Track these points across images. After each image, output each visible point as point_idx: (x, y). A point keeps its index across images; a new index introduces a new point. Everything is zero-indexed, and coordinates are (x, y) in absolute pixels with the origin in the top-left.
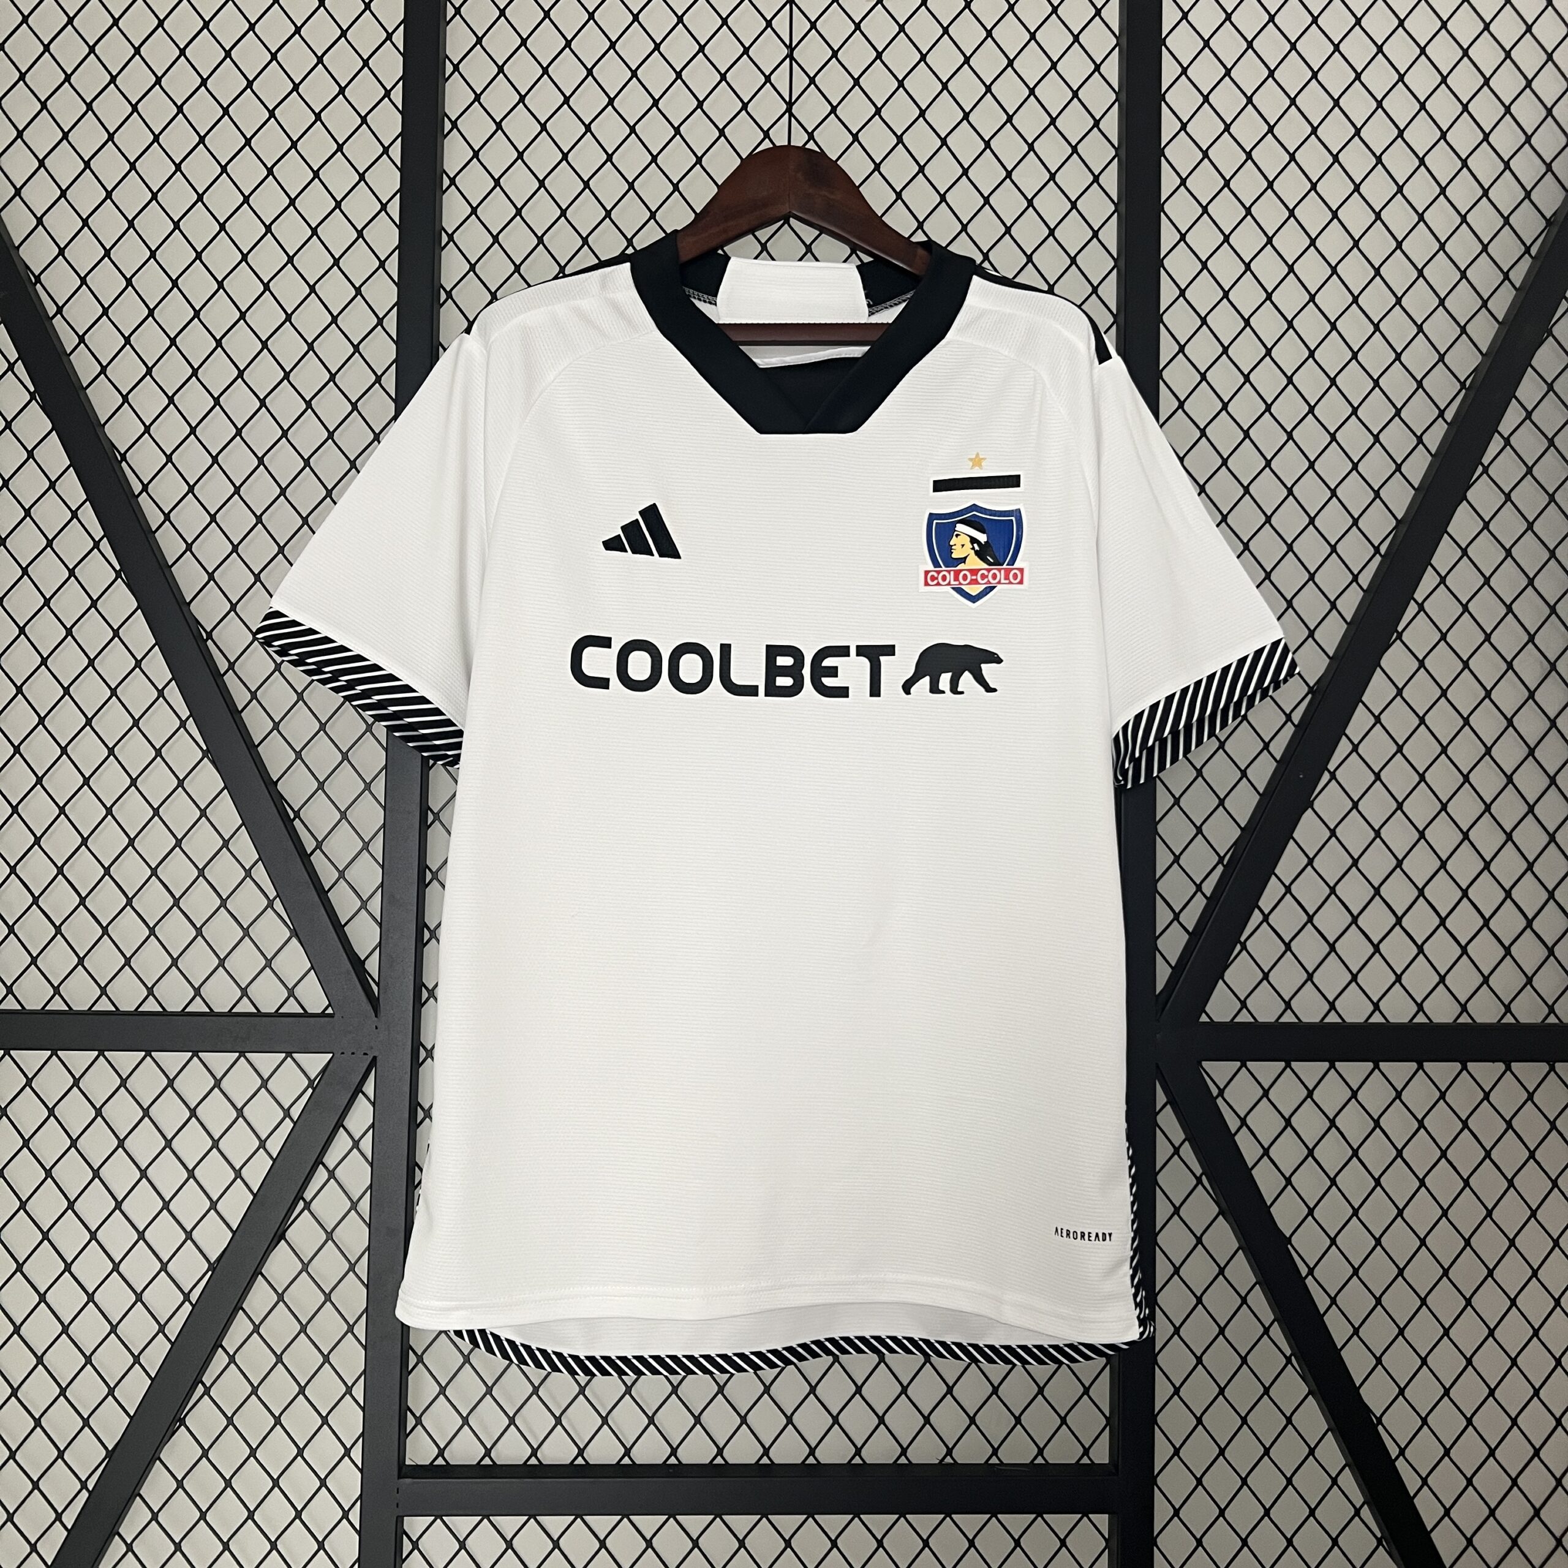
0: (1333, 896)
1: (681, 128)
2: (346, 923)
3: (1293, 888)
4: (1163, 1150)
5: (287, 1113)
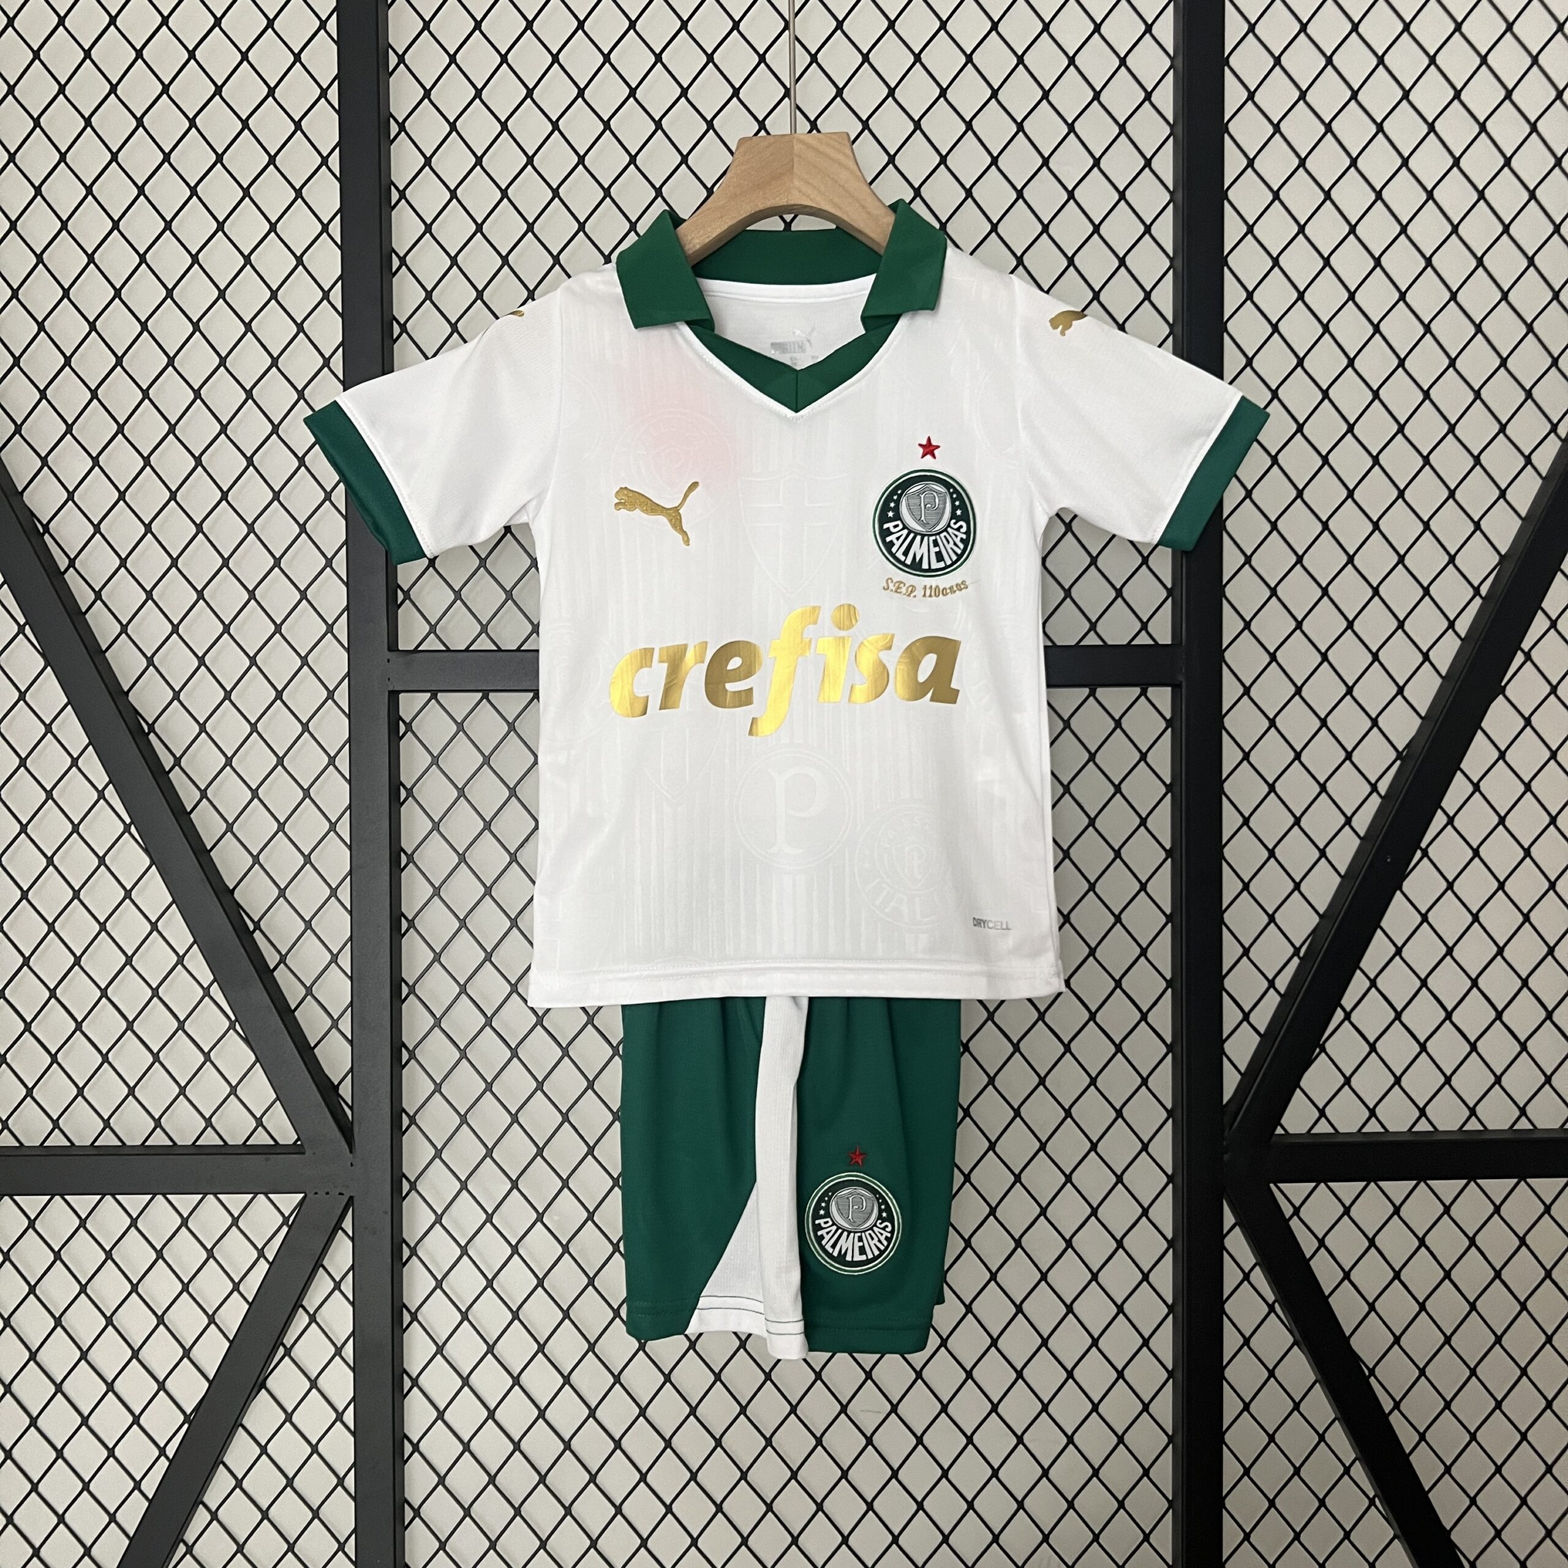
1: (663, 122)
2: (316, 1045)
3: (1380, 982)
4: (1231, 1276)
5: (261, 1254)
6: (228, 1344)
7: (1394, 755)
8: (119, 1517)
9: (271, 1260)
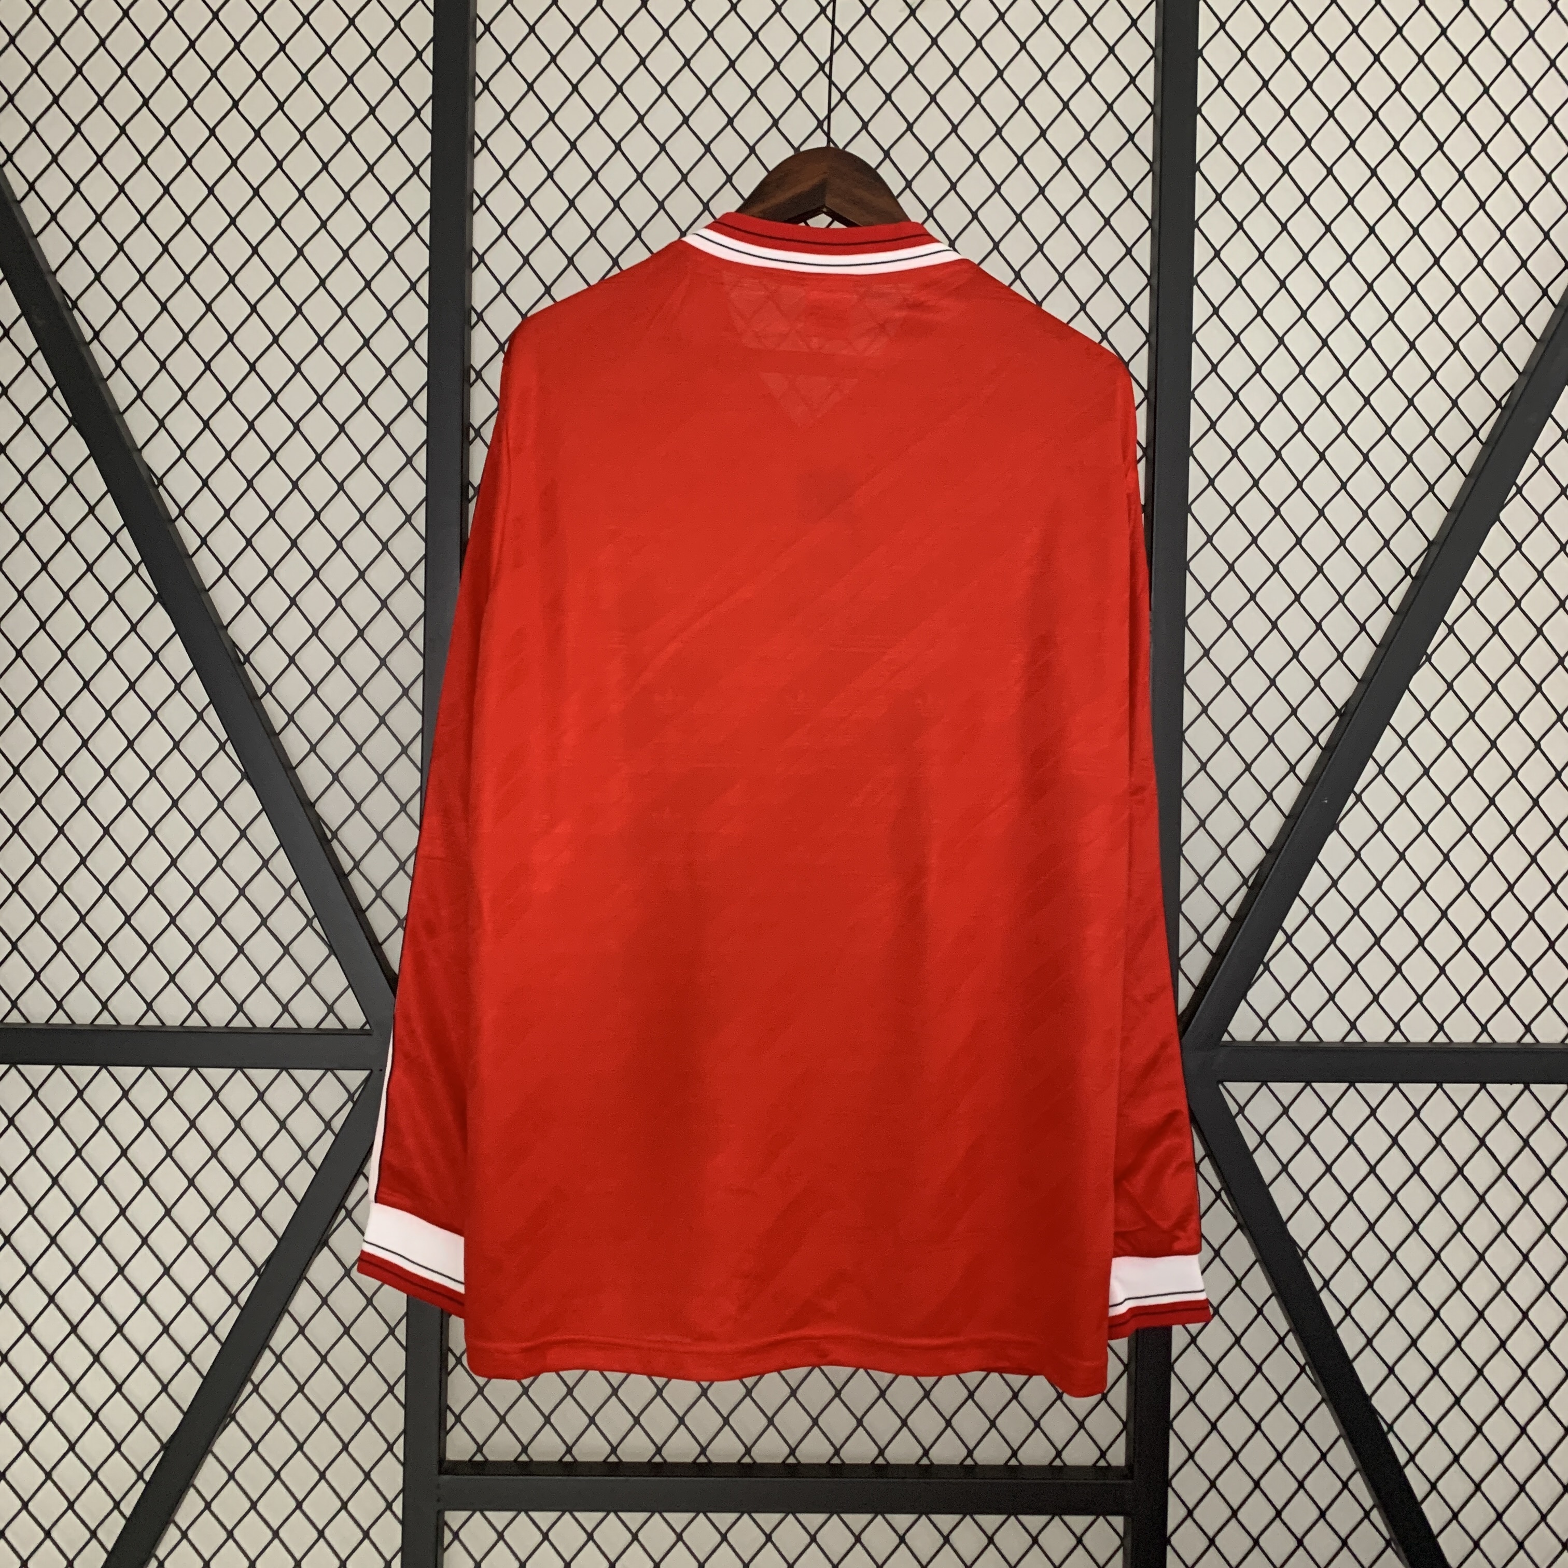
0: (1356, 918)
1: (712, 146)
2: (383, 942)
3: (1317, 910)
6: (295, 1206)
7: (1333, 711)
8: (194, 1358)
9: (337, 1131)
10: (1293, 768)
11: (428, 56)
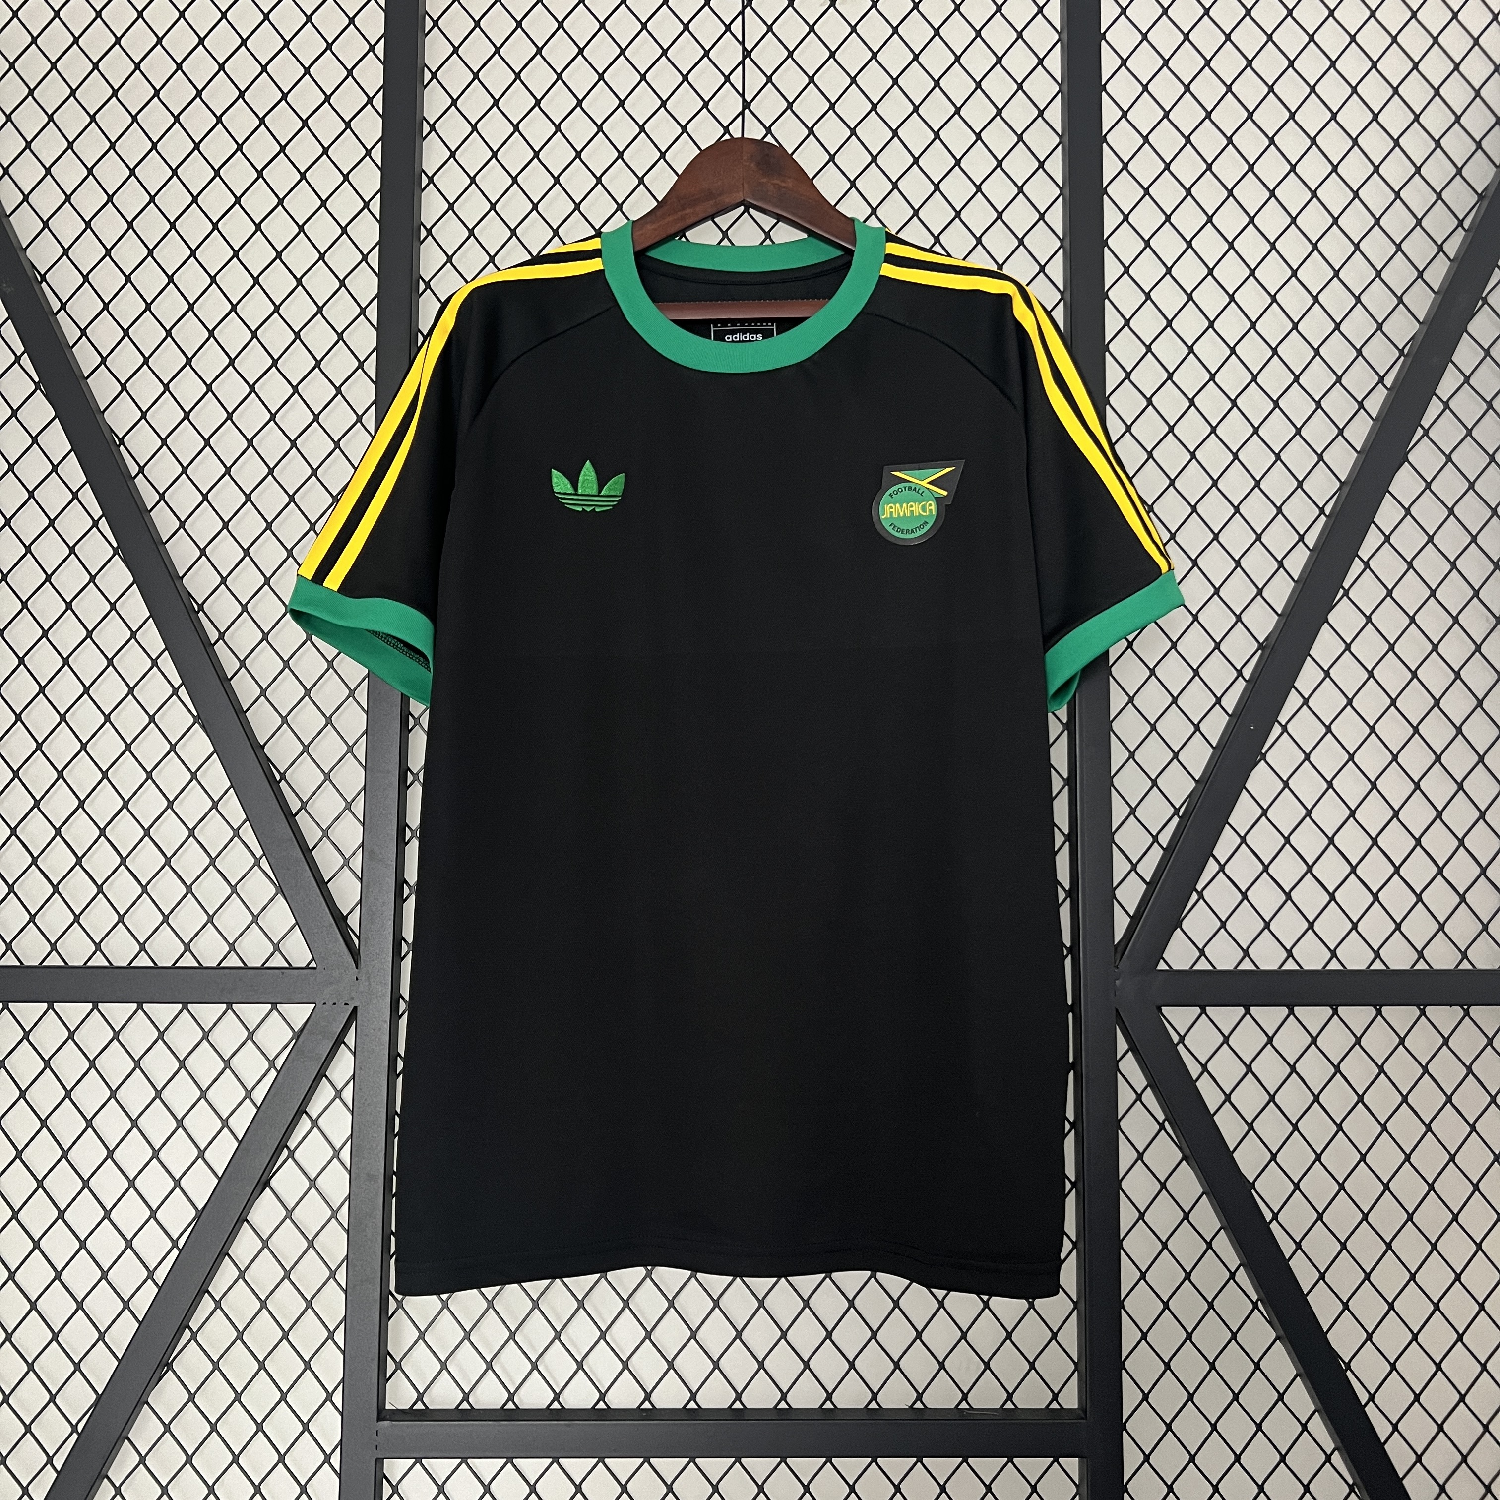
0: (1287, 845)
2: (329, 880)
3: (1247, 838)
4: (1125, 1097)
6: (236, 1144)
7: (1256, 645)
8: (132, 1304)
9: (279, 1069)
10: (1218, 701)
11: (380, 49)
